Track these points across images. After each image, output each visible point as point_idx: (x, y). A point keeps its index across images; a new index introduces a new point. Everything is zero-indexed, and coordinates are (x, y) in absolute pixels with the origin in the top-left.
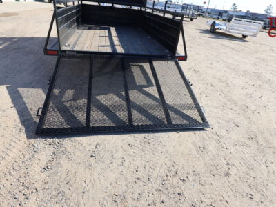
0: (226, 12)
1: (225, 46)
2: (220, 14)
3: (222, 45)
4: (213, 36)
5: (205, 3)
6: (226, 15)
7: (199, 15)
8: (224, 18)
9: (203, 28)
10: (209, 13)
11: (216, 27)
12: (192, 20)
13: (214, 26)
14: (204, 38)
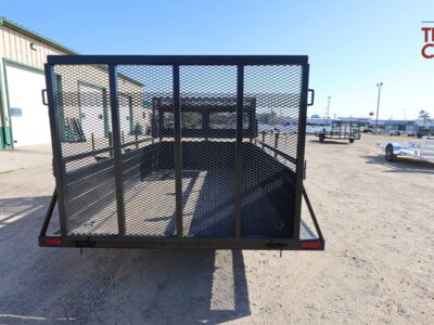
0: (411, 123)
1: (423, 188)
2: (400, 127)
3: (413, 185)
4: (394, 168)
5: (371, 114)
6: (412, 127)
7: (365, 131)
8: (411, 133)
9: (372, 154)
10: (382, 127)
11: (395, 152)
12: (352, 141)
13: (392, 151)
14: (376, 172)
